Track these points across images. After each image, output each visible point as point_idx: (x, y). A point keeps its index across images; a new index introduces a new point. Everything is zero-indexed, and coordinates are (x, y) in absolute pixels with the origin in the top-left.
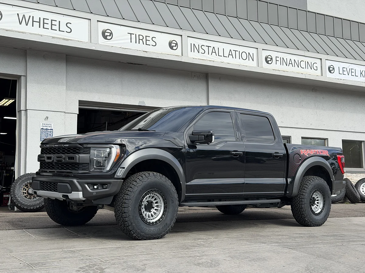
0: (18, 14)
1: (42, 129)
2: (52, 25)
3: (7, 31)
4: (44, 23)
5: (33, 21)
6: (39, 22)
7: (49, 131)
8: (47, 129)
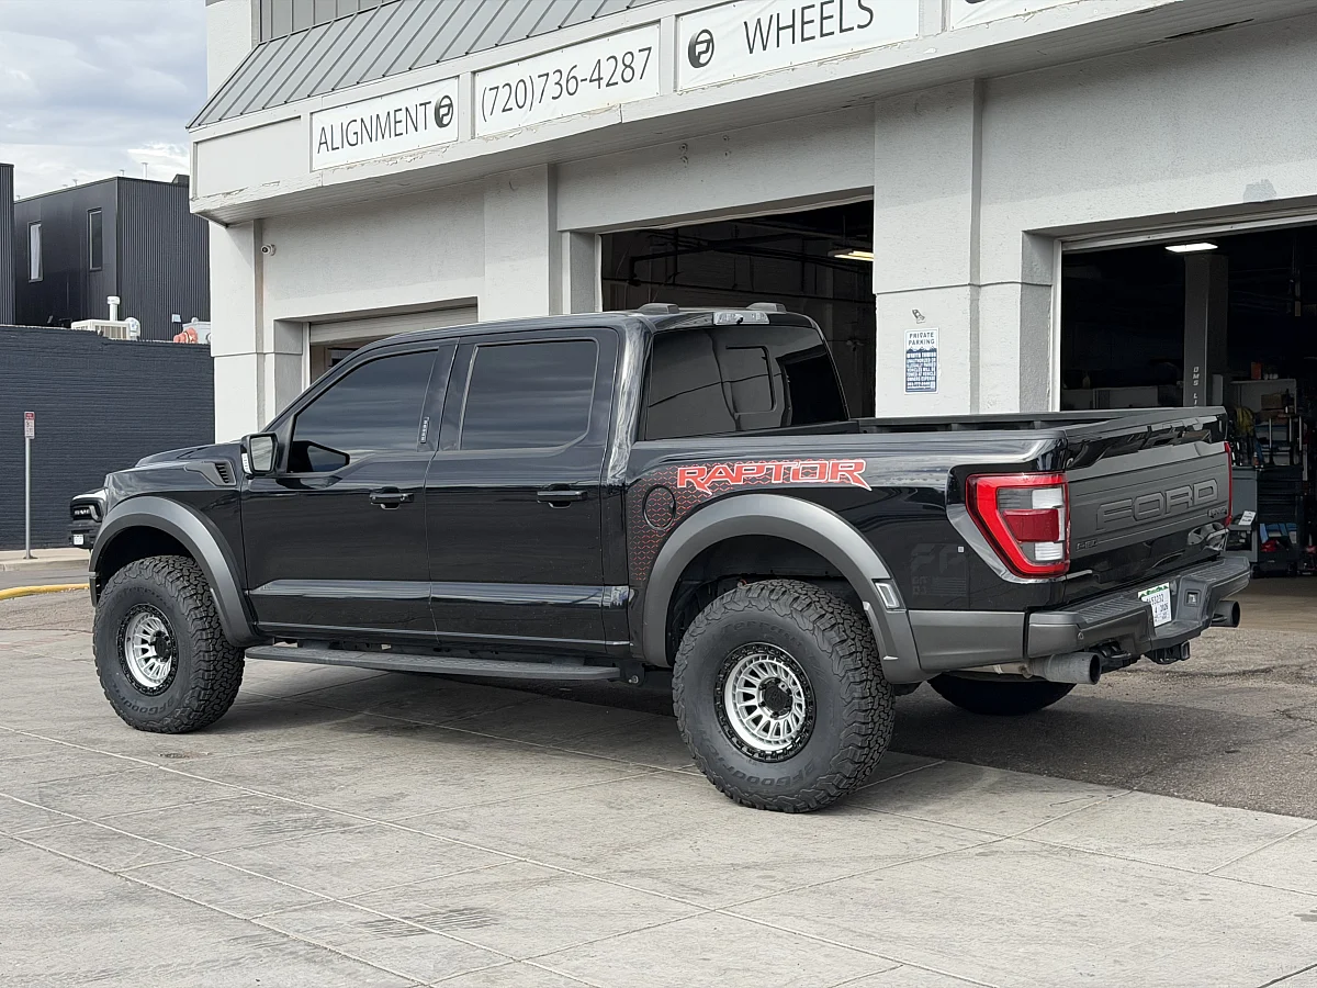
0: (745, 23)
1: (910, 351)
2: (822, 19)
3: (718, 86)
4: (803, 23)
5: (779, 29)
6: (793, 26)
7: (928, 355)
8: (921, 351)
